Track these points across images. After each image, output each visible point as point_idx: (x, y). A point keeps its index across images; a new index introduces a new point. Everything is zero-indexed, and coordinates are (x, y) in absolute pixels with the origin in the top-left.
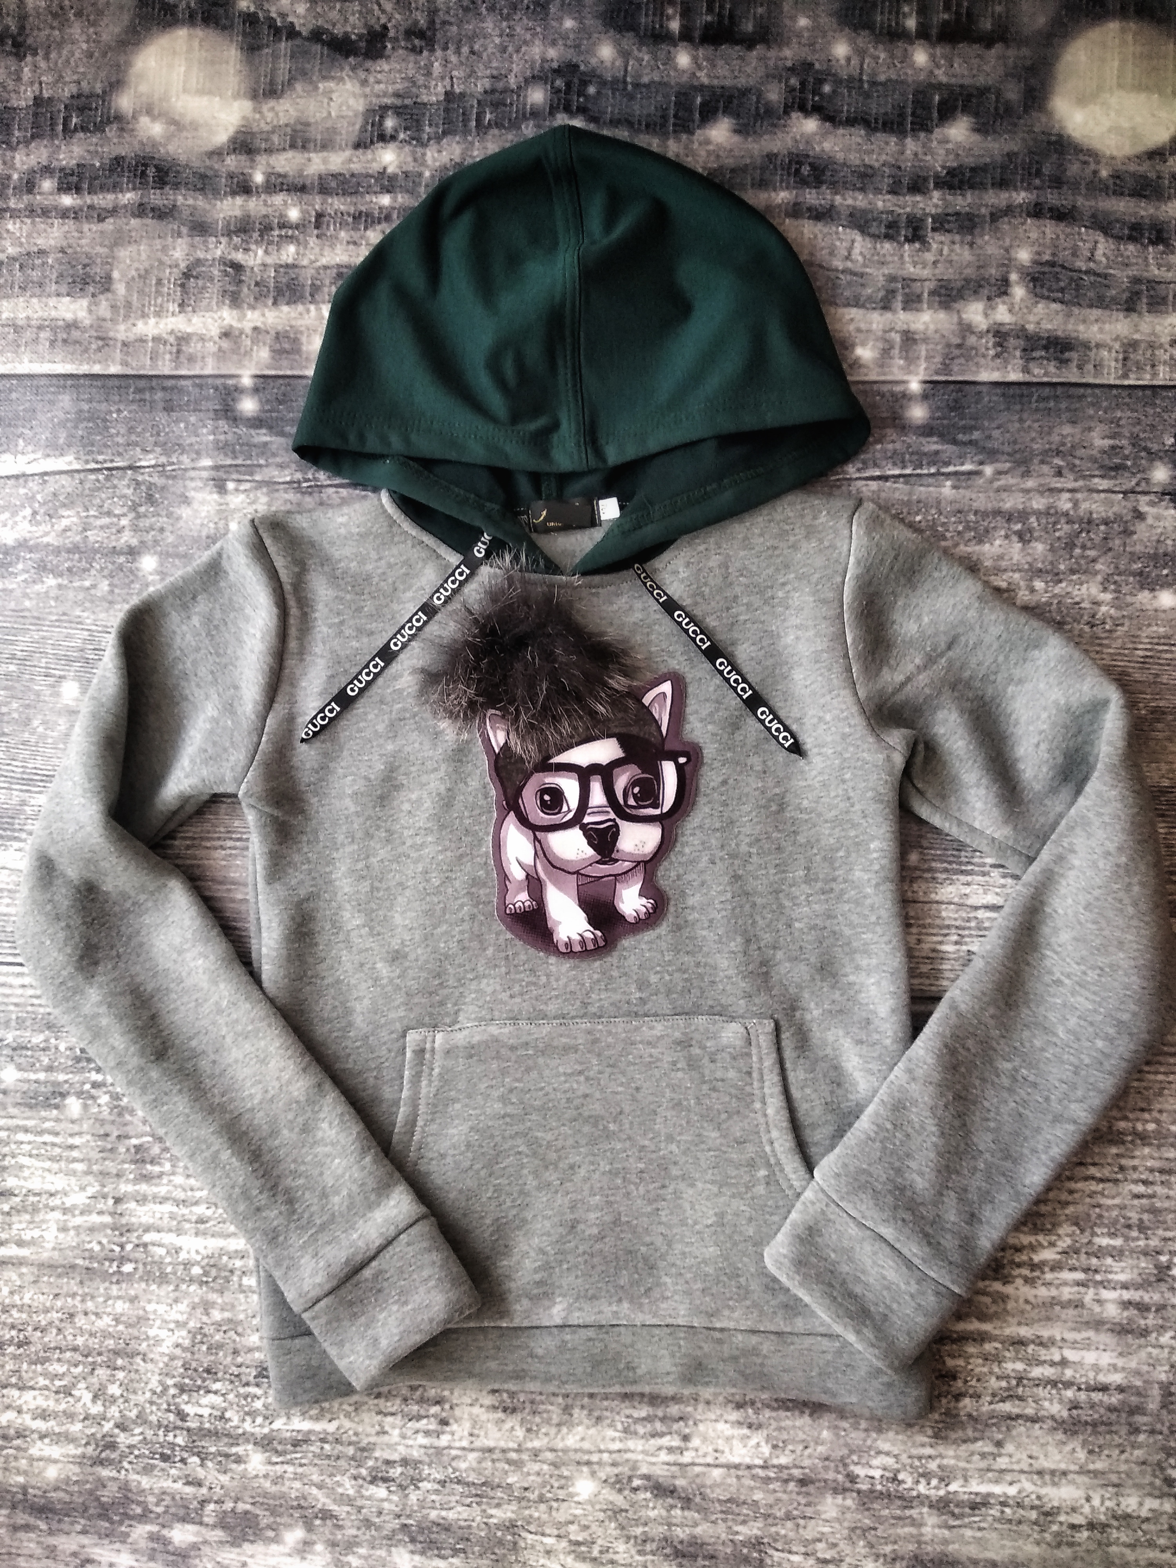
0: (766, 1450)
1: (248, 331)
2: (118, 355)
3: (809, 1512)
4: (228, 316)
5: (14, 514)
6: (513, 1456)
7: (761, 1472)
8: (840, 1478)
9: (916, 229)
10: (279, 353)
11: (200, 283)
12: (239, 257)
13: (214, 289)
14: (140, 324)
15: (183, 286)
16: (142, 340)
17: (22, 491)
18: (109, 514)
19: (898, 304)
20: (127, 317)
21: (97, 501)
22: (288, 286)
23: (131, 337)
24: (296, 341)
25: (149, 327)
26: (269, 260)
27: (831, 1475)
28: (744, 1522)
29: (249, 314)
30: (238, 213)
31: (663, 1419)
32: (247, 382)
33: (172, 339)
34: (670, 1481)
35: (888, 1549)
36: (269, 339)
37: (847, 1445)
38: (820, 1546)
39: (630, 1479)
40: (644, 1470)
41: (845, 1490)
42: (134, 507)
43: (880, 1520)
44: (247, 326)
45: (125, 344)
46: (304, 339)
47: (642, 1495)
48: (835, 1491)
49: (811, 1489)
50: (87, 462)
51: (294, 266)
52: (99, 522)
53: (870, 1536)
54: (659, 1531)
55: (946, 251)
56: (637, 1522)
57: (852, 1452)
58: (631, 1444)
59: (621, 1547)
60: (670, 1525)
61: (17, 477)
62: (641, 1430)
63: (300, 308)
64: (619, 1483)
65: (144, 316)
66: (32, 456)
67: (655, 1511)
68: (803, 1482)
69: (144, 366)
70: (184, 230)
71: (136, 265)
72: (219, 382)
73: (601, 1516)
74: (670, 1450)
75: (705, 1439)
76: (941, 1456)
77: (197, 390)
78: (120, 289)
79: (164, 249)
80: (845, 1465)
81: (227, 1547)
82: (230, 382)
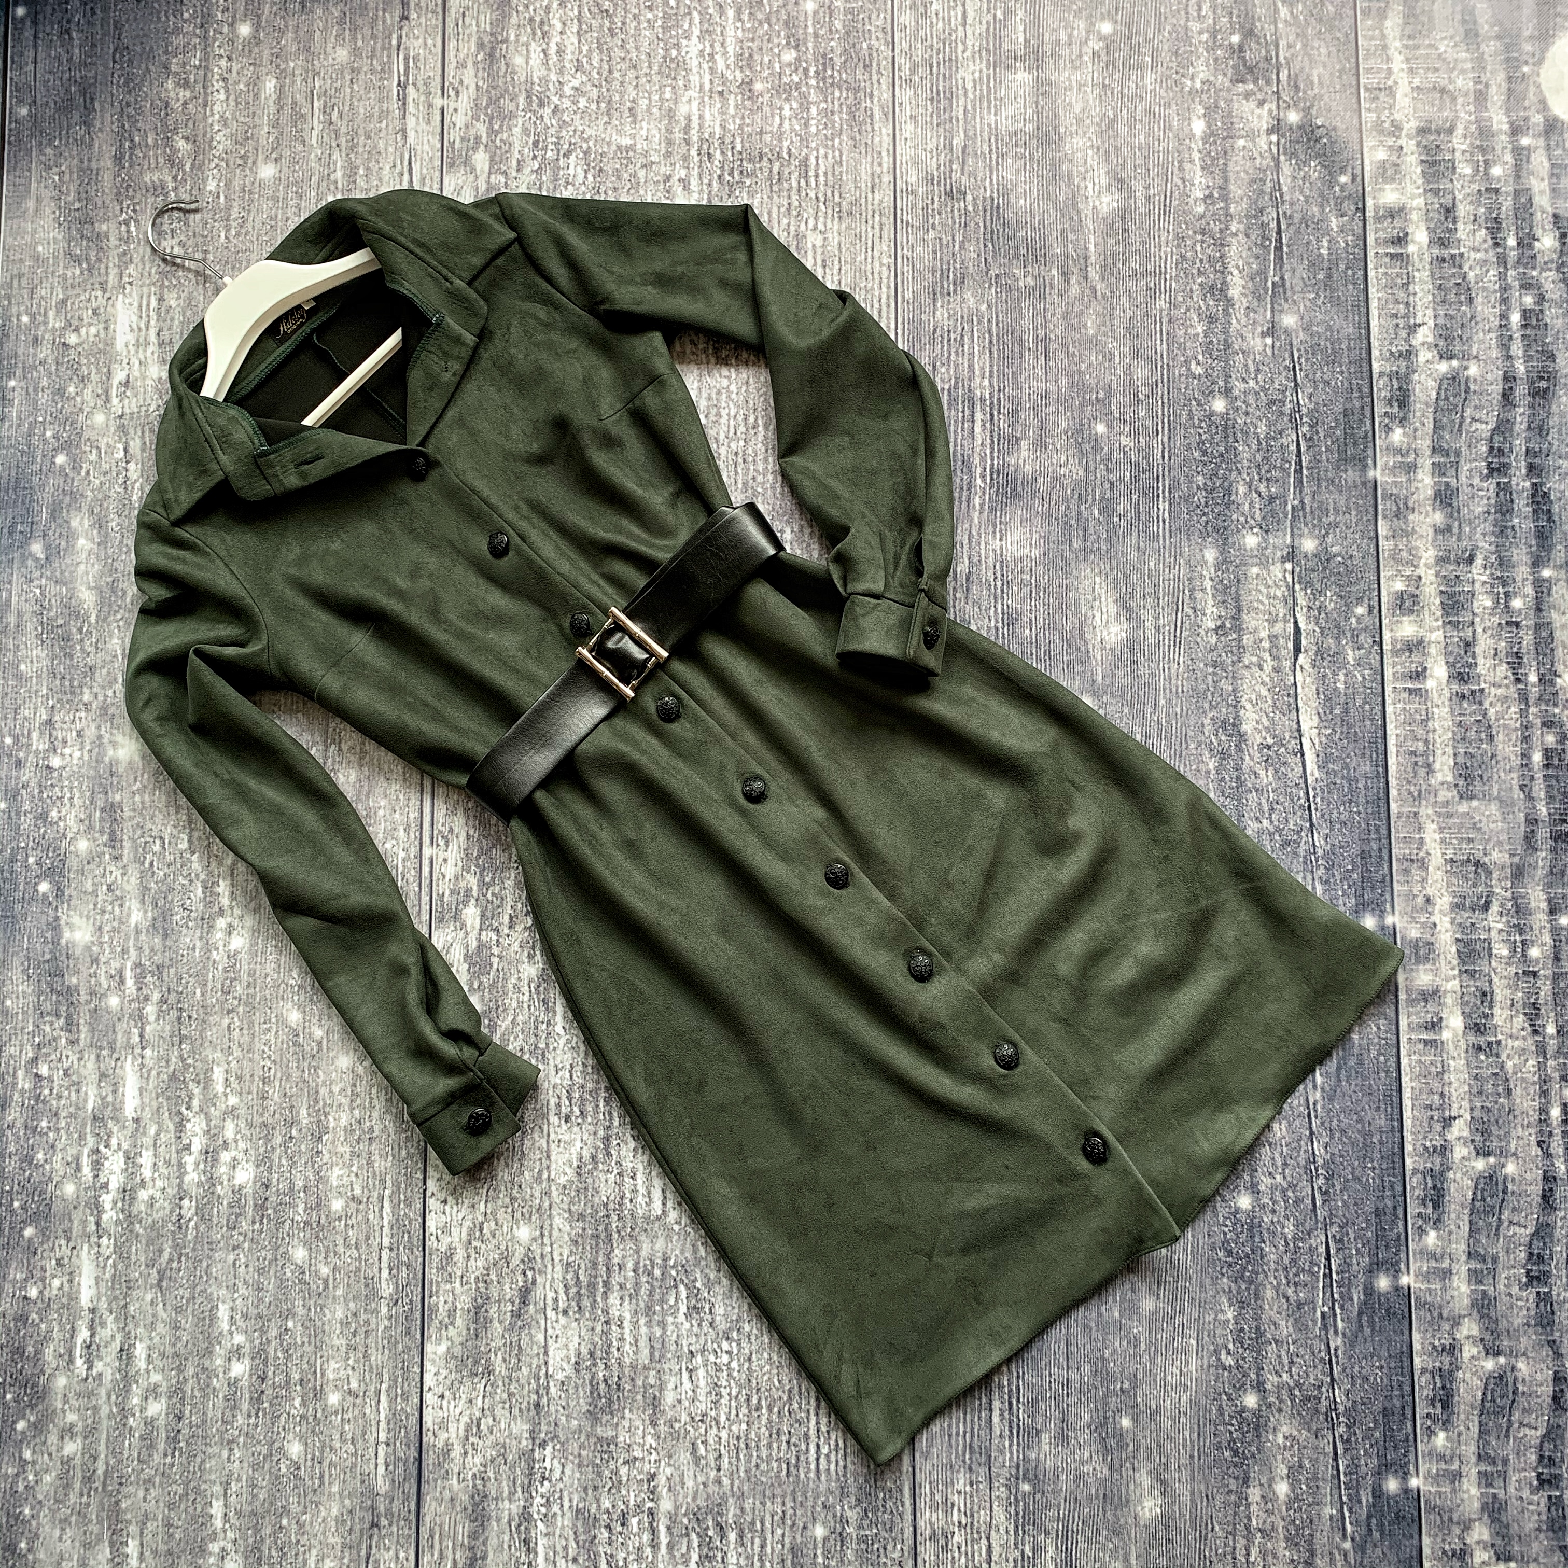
0: (560, 1376)
1: (1433, 919)
2: (1406, 810)
3: (516, 1411)
4: (1443, 901)
5: (1267, 729)
6: (545, 1176)
7: (543, 1373)
8: (543, 1435)
9: (1549, 1482)
10: (1416, 945)
11: (1472, 876)
12: (1495, 908)
13: (1467, 889)
14: (1434, 826)
15: (1469, 861)
16: (1420, 829)
17: (1287, 735)
18: (1272, 809)
19: (1483, 1467)
20: (1439, 815)
21: (1282, 799)
22: (1474, 950)
23: (1422, 820)
24: (1427, 959)
25: (1431, 834)
26: (1494, 933)
27: (544, 1428)
28: (504, 1360)
29: (1447, 919)
30: (1533, 905)
31: (578, 1292)
32: (1389, 920)
33: (1422, 854)
34: (532, 1301)
35: (491, 1474)
36: (1427, 937)
37: (568, 1440)
38: (490, 1420)
39: (533, 1269)
40: (539, 1280)
41: (533, 1439)
42: (1278, 830)
43: (512, 1468)
44: (1436, 918)
45: (1416, 814)
46: (1428, 966)
47: (520, 1278)
48: (532, 1432)
49: (533, 1412)
50: (1314, 789)
51: (1490, 955)
52: (1264, 801)
53: (500, 1460)
54: (494, 1292)
55: (1531, 1507)
56: (500, 1275)
57: (563, 1444)
58: (558, 1268)
59: (481, 1263)
60: (499, 1301)
61: (1299, 730)
62: (569, 1277)
63: (1455, 962)
64: (528, 1259)
65: (1441, 830)
66: (1317, 742)
67: (509, 1291)
68: (537, 1405)
69: (1399, 830)
70: (1516, 860)
71: (1484, 819)
72: (1388, 897)
73: (503, 1247)
74: (556, 1300)
75: (565, 1328)
76: (563, 1515)
77: (1380, 878)
78: (1463, 808)
79: (1500, 843)
80: (552, 1439)
81: (463, 951)
82: (1388, 906)
